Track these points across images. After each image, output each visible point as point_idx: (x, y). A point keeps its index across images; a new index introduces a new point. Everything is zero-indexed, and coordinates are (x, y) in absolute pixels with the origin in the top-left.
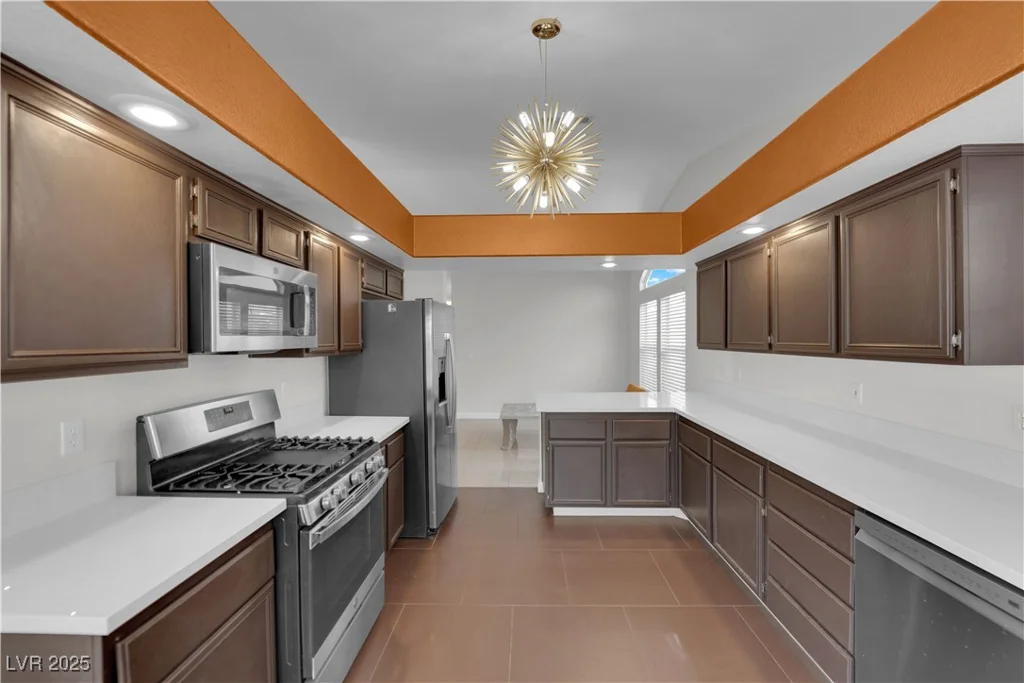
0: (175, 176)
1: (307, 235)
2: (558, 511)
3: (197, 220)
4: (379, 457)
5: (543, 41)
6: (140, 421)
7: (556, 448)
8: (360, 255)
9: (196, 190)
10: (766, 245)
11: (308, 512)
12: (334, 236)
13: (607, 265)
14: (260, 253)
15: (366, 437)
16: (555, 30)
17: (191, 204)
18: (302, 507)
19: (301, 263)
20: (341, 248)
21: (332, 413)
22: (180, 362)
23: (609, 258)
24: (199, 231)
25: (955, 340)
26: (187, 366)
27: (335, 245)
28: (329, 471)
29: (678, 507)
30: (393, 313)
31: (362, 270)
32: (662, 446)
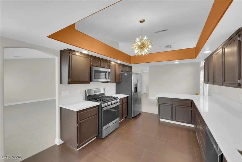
0: (88, 58)
1: (109, 63)
2: (161, 120)
3: (91, 63)
4: (118, 100)
5: (142, 23)
6: (86, 90)
7: (160, 105)
8: (120, 65)
9: (91, 59)
10: (213, 55)
11: (103, 105)
12: (115, 62)
13: (176, 62)
14: (101, 67)
15: (117, 97)
16: (144, 21)
17: (91, 61)
18: (102, 105)
19: (108, 67)
20: (116, 64)
21: (116, 93)
22: (89, 83)
23: (177, 61)
24: (92, 65)
25: (239, 81)
26: (90, 83)
27: (115, 64)
28: (107, 100)
29: (193, 124)
30: (126, 75)
31: (121, 67)
32: (189, 108)
